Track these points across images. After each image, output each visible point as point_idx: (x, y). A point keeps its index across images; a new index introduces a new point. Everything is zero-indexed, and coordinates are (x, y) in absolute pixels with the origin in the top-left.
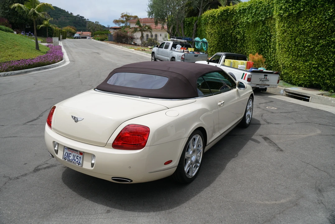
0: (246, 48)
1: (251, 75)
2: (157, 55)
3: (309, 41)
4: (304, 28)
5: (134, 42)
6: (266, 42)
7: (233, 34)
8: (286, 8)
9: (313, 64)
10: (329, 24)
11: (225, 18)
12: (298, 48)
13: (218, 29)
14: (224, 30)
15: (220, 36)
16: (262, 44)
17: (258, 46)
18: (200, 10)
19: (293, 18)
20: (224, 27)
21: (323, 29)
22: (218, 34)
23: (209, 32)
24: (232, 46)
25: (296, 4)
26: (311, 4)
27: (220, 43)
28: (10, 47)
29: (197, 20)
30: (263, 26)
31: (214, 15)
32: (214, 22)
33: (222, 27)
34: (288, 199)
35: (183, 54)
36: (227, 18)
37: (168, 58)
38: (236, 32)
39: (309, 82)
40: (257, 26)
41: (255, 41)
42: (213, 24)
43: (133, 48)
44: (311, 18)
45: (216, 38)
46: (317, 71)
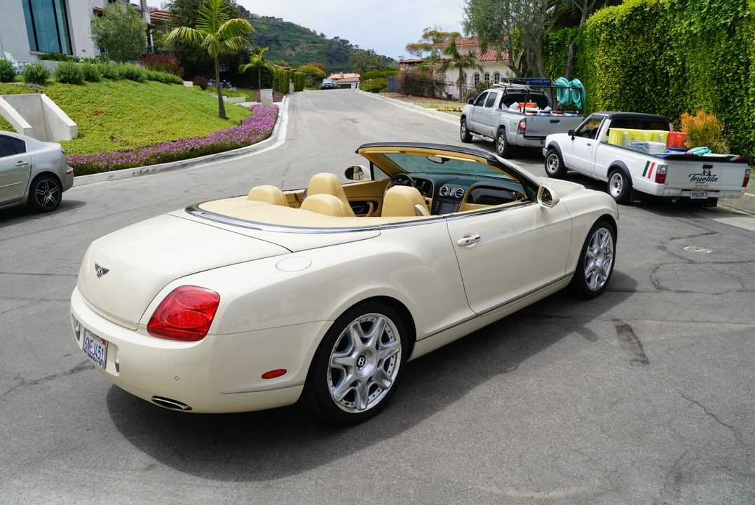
0: (689, 97)
1: (666, 167)
2: (471, 123)
5: (446, 93)
6: (736, 80)
7: (658, 63)
11: (637, 26)
13: (622, 54)
14: (636, 57)
15: (626, 70)
16: (727, 85)
17: (718, 90)
18: (582, 11)
20: (635, 49)
22: (622, 66)
23: (602, 62)
24: (656, 94)
27: (628, 88)
28: (163, 115)
29: (576, 36)
30: (728, 39)
31: (612, 20)
32: (612, 38)
33: (630, 50)
34: (573, 490)
35: (523, 117)
36: (643, 26)
37: (493, 128)
38: (666, 60)
40: (714, 41)
41: (709, 78)
42: (610, 42)
43: (437, 107)
45: (616, 77)
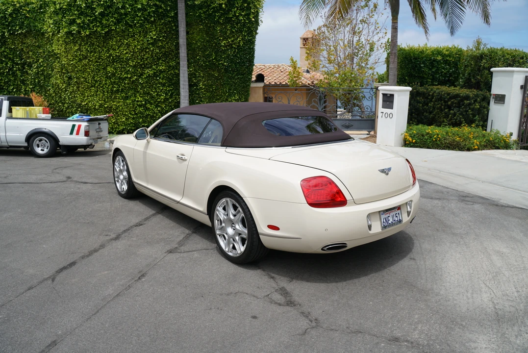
1: (90, 126)
3: (129, 70)
4: (118, 53)
8: (83, 22)
9: (137, 101)
10: (153, 50)
12: (111, 81)
19: (97, 39)
21: (147, 55)
25: (101, 19)
26: (126, 21)
39: (133, 125)
44: (127, 40)
46: (144, 109)
